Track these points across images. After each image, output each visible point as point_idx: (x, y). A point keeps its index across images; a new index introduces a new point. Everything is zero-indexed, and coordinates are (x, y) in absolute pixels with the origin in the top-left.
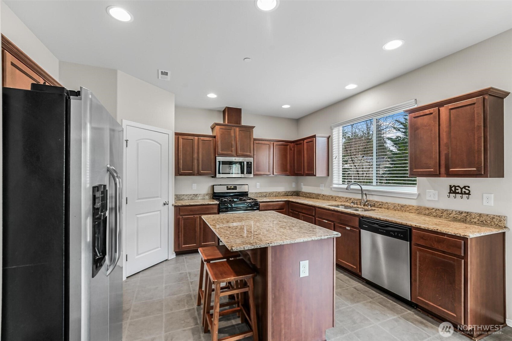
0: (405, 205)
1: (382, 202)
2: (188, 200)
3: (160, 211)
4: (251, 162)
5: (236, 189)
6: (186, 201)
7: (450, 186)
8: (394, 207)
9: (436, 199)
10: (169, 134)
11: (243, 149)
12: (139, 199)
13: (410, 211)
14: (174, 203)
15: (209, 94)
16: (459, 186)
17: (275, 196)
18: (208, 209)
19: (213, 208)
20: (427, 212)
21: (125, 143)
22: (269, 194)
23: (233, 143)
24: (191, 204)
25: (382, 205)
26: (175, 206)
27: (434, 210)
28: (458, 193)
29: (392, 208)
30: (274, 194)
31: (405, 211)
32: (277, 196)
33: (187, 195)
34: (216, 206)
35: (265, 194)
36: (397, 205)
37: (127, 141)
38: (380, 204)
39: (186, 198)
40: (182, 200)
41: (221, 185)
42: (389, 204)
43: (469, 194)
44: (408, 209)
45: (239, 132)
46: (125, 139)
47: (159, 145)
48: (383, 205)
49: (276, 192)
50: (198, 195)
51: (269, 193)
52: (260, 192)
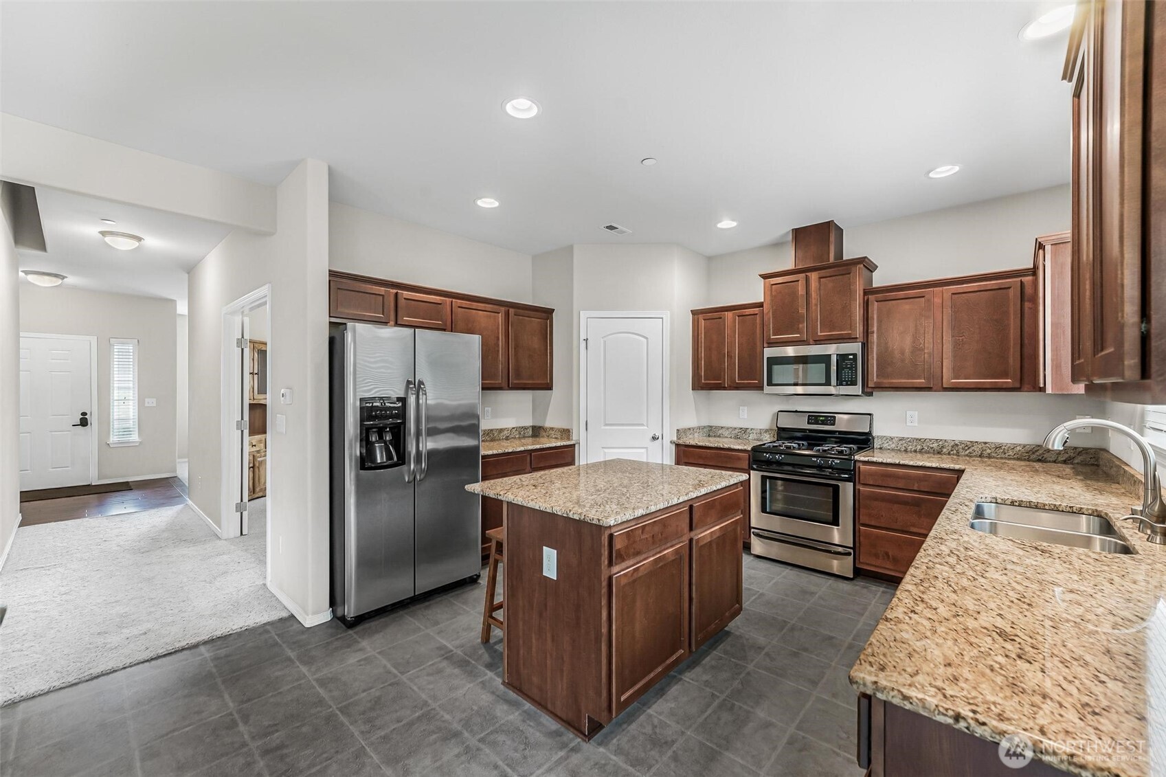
2: (731, 437)
3: (646, 448)
4: (855, 355)
5: (834, 424)
6: (725, 440)
10: (662, 318)
11: (828, 323)
12: (606, 425)
14: (675, 439)
15: (720, 222)
17: (981, 456)
18: (730, 457)
19: (739, 459)
21: (583, 344)
22: (953, 447)
23: (803, 311)
24: (732, 447)
26: (677, 445)
30: (977, 448)
32: (989, 457)
33: (728, 428)
34: (746, 455)
35: (935, 445)
37: (586, 340)
39: (726, 433)
40: (719, 436)
41: (796, 411)
45: (820, 282)
46: (583, 336)
47: (645, 340)
49: (985, 443)
50: (748, 431)
51: (953, 443)
52: (917, 437)
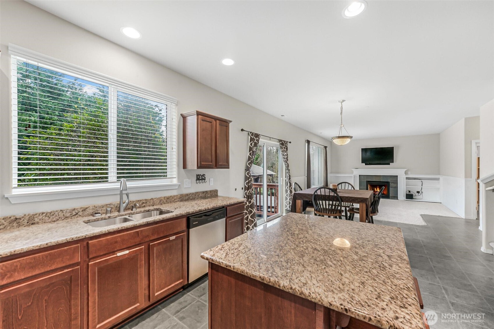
0: (171, 197)
1: (146, 200)
7: (197, 175)
8: (160, 201)
9: (190, 186)
13: (174, 202)
16: (201, 175)
20: (187, 198)
25: (146, 203)
27: (191, 195)
28: (200, 180)
29: (157, 203)
31: (171, 202)
36: (163, 199)
38: (143, 203)
42: (155, 200)
43: (205, 179)
44: (173, 199)
48: (148, 203)
